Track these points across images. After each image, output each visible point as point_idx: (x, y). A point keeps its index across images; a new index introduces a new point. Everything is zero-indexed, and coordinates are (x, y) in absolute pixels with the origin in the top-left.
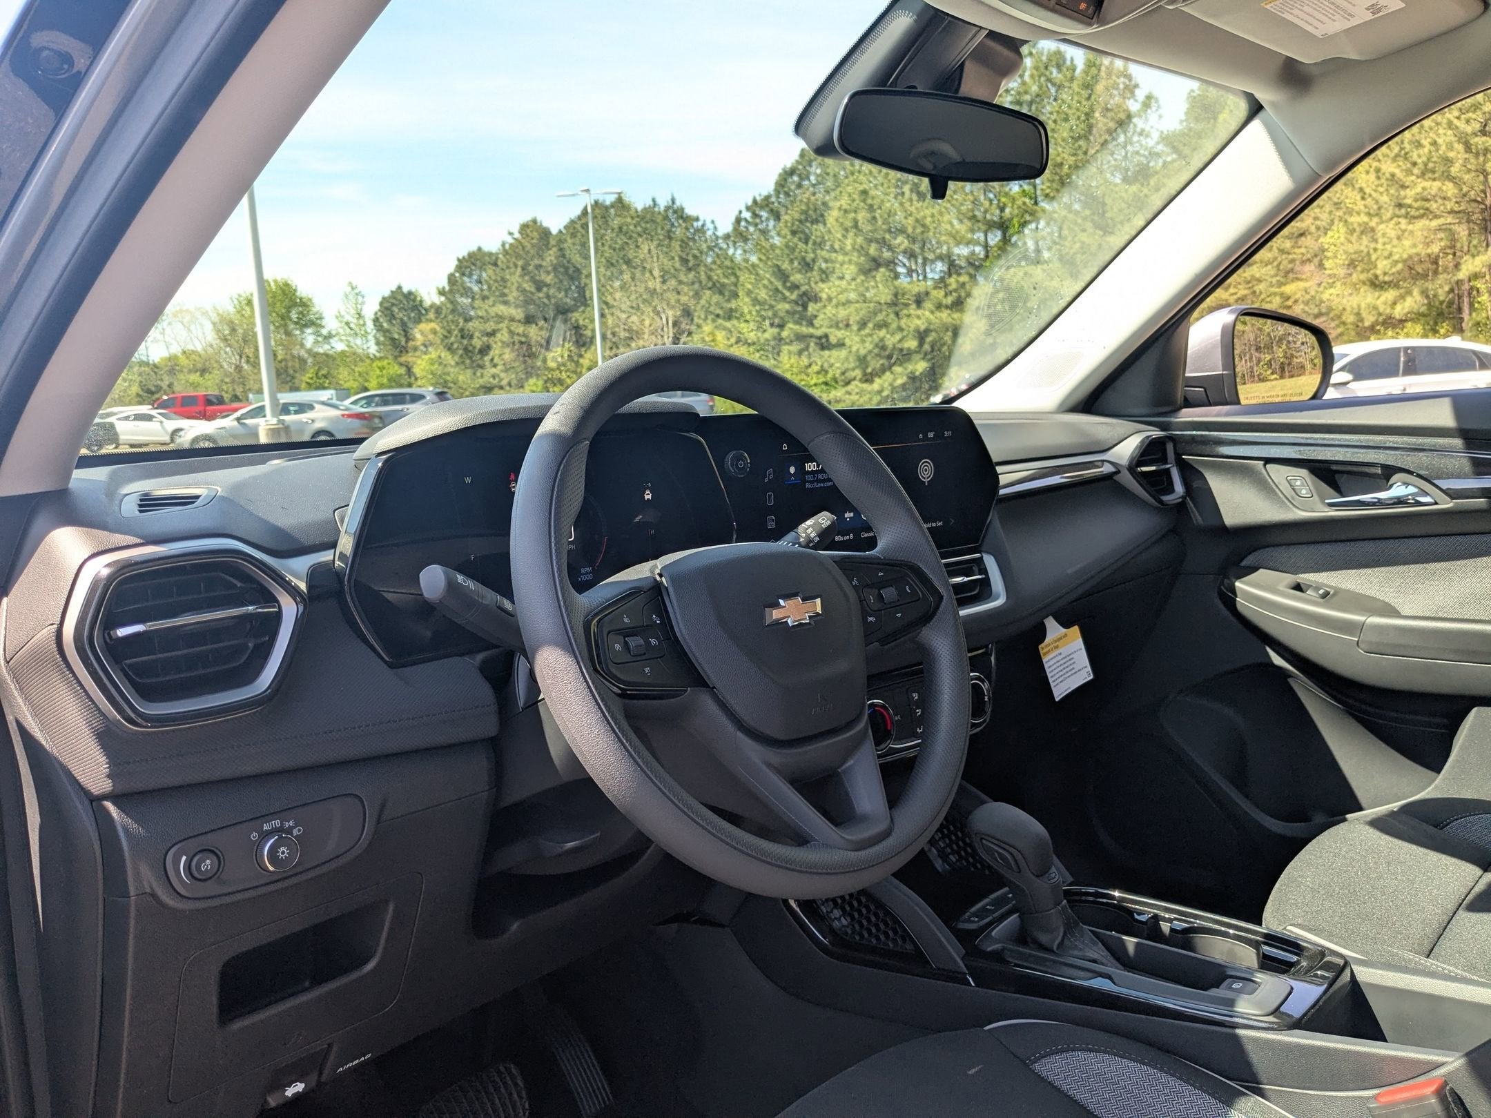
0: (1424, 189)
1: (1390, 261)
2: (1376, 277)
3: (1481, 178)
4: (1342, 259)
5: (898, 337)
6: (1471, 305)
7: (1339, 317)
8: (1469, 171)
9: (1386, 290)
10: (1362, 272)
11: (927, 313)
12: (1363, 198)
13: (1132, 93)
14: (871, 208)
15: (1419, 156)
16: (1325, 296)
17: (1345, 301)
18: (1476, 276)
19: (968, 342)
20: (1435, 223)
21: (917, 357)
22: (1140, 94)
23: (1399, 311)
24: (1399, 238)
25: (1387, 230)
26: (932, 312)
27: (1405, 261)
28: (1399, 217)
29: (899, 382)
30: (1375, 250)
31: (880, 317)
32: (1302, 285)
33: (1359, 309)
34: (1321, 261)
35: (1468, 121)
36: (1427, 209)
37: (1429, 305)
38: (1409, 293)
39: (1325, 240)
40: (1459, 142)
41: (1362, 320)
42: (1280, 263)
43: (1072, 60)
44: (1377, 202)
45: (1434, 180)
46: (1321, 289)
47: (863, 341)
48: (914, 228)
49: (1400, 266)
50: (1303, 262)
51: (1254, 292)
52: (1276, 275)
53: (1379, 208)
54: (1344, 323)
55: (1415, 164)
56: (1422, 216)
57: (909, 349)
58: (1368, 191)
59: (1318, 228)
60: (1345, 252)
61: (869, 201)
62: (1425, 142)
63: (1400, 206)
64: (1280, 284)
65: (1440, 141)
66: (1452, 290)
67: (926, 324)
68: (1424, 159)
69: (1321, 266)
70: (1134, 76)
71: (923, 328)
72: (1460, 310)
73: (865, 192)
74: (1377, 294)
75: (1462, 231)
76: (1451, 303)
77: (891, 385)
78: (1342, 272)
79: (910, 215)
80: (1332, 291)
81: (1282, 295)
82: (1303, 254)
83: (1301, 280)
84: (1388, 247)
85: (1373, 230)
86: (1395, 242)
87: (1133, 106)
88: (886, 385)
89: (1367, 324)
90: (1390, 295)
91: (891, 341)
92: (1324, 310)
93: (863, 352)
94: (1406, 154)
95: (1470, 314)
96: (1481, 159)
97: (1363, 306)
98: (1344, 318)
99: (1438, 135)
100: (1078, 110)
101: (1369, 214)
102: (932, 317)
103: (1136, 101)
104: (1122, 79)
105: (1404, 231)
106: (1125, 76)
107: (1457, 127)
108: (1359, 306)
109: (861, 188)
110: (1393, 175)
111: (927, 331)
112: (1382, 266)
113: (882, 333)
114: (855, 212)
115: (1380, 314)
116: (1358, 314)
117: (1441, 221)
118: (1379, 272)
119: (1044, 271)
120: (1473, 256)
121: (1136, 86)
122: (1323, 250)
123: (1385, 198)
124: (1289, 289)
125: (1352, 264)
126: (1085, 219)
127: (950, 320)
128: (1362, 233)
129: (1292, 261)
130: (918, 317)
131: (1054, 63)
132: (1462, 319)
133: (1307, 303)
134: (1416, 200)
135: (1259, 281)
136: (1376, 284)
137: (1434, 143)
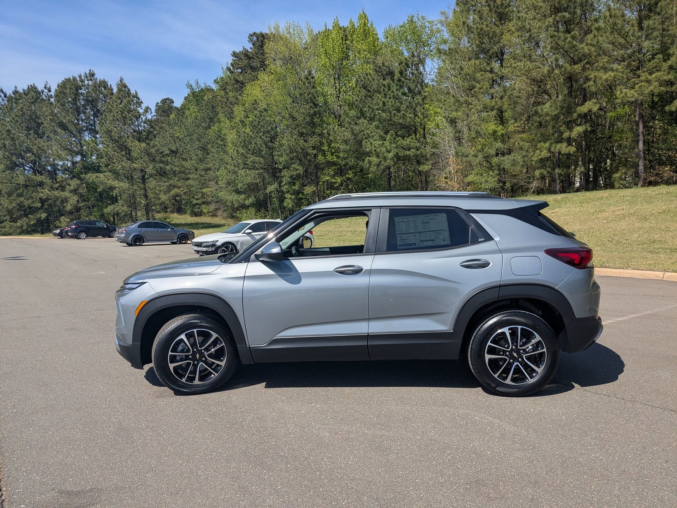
0: (253, 159)
1: (243, 184)
2: (237, 189)
3: (271, 157)
4: (225, 181)
5: (30, 201)
6: (270, 202)
7: (225, 203)
8: (267, 154)
9: (241, 194)
10: (233, 187)
11: (47, 191)
12: (232, 160)
13: (140, 105)
14: (13, 139)
15: (251, 147)
16: (220, 195)
17: (227, 197)
18: (271, 192)
19: (69, 205)
20: (257, 171)
21: (41, 211)
22: (143, 106)
23: (247, 202)
24: (246, 176)
25: (242, 172)
26: (50, 191)
27: (247, 184)
28: (245, 168)
29: (32, 222)
30: (237, 179)
31: (20, 191)
32: (209, 189)
33: (233, 201)
34: (217, 181)
35: (266, 137)
36: (254, 166)
37: (257, 201)
38: (250, 196)
39: (218, 173)
40: (264, 144)
41: (234, 205)
42: (200, 180)
43: (111, 86)
44: (237, 162)
45: (257, 157)
46: (218, 192)
47: (11, 203)
48: (37, 150)
49: (246, 186)
50: (209, 181)
51: (191, 190)
52: (199, 185)
53: (238, 165)
54: (227, 206)
55: (249, 150)
56: (253, 169)
57: (37, 207)
58: (234, 157)
59: (215, 168)
60: (226, 179)
61: (12, 136)
62: (253, 143)
63: (245, 164)
64: (201, 189)
65: (258, 143)
66: (264, 196)
67: (46, 196)
68: (253, 148)
69: (217, 183)
70: (140, 98)
71: (44, 197)
72: (267, 204)
73: (9, 131)
74: (238, 196)
75: (266, 175)
76: (264, 200)
77: (27, 224)
78: (224, 186)
79: (35, 145)
80: (222, 193)
81: (202, 192)
82: (209, 177)
83: (209, 187)
84: (242, 179)
85: (237, 172)
86: (245, 177)
87: (141, 111)
88: (25, 224)
89: (236, 207)
90: (243, 196)
91: (26, 203)
92: (219, 200)
93: (10, 208)
94: (246, 146)
95: (271, 205)
96: (271, 151)
97: (234, 200)
98: (227, 204)
99: (257, 141)
100: (116, 108)
101: (234, 166)
102: (49, 193)
103: (142, 108)
104: (135, 99)
105: (248, 174)
106: (137, 98)
107: (263, 139)
108: (232, 200)
109: (7, 128)
110: (243, 153)
111: (47, 199)
112: (240, 185)
113: (22, 199)
114: (4, 140)
115: (240, 203)
116: (232, 203)
117: (259, 171)
118: (239, 187)
119: (105, 176)
120: (271, 185)
121: (142, 102)
122: (218, 177)
123: (240, 161)
124: (204, 190)
125: (228, 183)
126: (123, 156)
127: (59, 195)
128: (233, 173)
129: (205, 180)
130: (42, 193)
131: (103, 86)
132: (268, 207)
133: (213, 197)
134: (250, 163)
135: (193, 186)
136: (238, 192)
137: (256, 143)
